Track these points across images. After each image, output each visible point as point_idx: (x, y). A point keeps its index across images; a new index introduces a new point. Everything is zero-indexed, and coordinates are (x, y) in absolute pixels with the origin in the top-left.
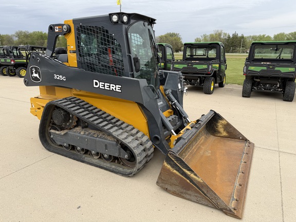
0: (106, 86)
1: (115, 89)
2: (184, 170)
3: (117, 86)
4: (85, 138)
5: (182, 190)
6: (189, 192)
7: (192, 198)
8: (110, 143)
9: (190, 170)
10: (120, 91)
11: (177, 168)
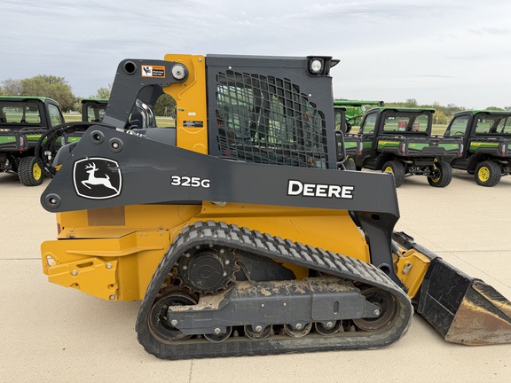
0: (318, 190)
1: (340, 194)
2: (494, 302)
3: (344, 188)
4: (281, 302)
5: (486, 334)
6: (496, 333)
7: (502, 339)
8: (344, 298)
9: (503, 299)
10: (351, 197)
11: (483, 303)
